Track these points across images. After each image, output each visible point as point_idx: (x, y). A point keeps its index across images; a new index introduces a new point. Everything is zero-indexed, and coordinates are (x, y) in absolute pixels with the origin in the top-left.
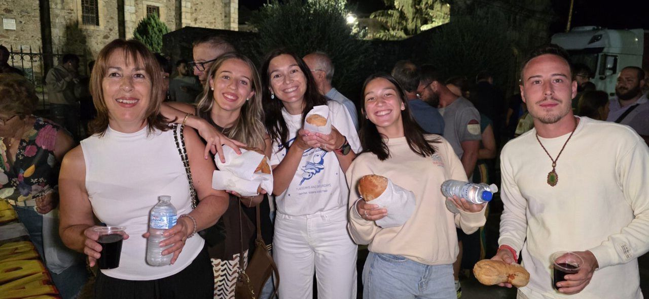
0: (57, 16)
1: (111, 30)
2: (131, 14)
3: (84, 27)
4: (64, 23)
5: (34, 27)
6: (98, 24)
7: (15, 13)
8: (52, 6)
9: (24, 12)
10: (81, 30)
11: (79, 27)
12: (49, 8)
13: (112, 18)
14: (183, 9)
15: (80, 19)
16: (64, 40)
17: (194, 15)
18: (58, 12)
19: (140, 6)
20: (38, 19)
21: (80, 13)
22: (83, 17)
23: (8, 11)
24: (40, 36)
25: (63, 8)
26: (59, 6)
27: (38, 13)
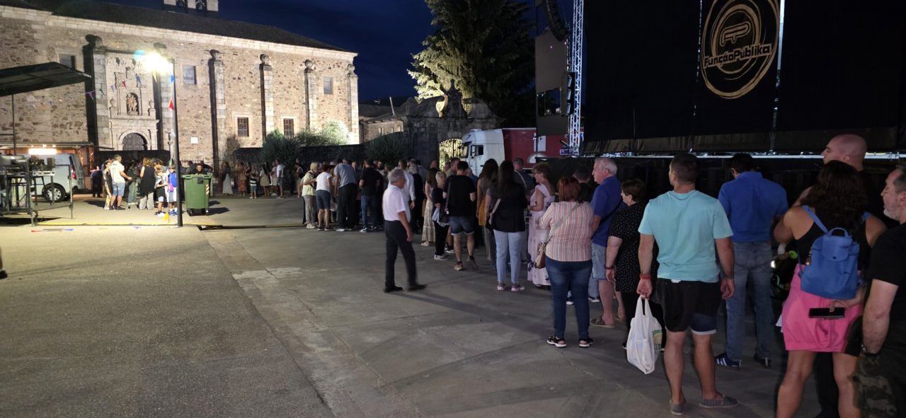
0: (222, 133)
1: (257, 139)
2: (271, 126)
3: (239, 139)
4: (226, 137)
5: (209, 140)
6: (248, 136)
7: (197, 133)
8: (219, 127)
9: (203, 132)
10: (237, 141)
11: (236, 138)
12: (217, 128)
13: (258, 131)
14: (311, 119)
15: (237, 134)
16: (225, 148)
17: (322, 122)
18: (223, 130)
19: (279, 120)
20: (211, 136)
21: (237, 129)
22: (239, 132)
23: (194, 132)
24: (212, 146)
25: (226, 128)
26: (223, 127)
27: (211, 132)
